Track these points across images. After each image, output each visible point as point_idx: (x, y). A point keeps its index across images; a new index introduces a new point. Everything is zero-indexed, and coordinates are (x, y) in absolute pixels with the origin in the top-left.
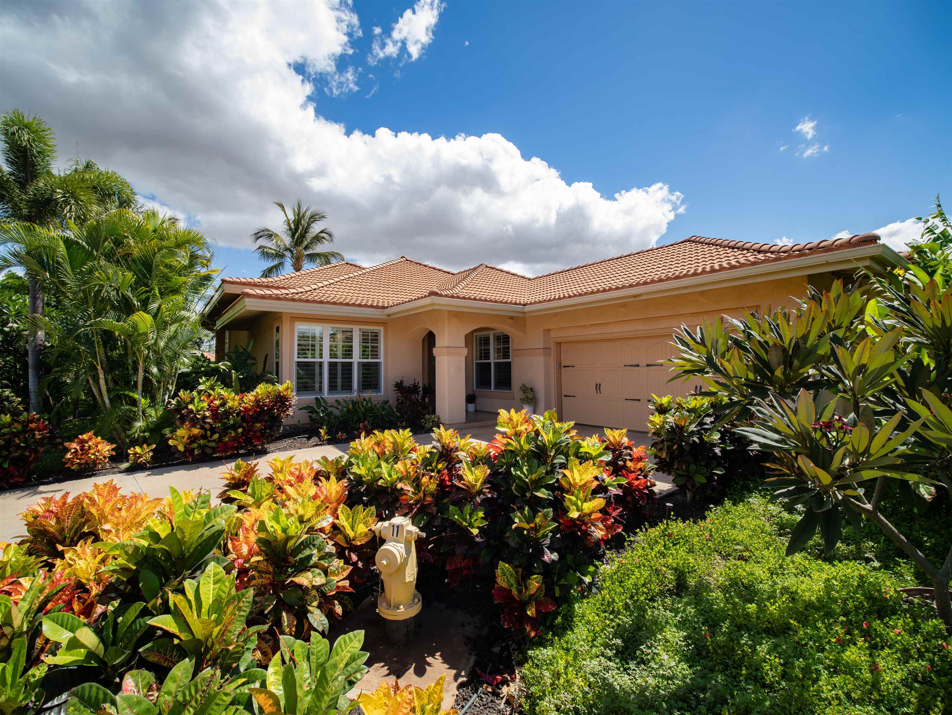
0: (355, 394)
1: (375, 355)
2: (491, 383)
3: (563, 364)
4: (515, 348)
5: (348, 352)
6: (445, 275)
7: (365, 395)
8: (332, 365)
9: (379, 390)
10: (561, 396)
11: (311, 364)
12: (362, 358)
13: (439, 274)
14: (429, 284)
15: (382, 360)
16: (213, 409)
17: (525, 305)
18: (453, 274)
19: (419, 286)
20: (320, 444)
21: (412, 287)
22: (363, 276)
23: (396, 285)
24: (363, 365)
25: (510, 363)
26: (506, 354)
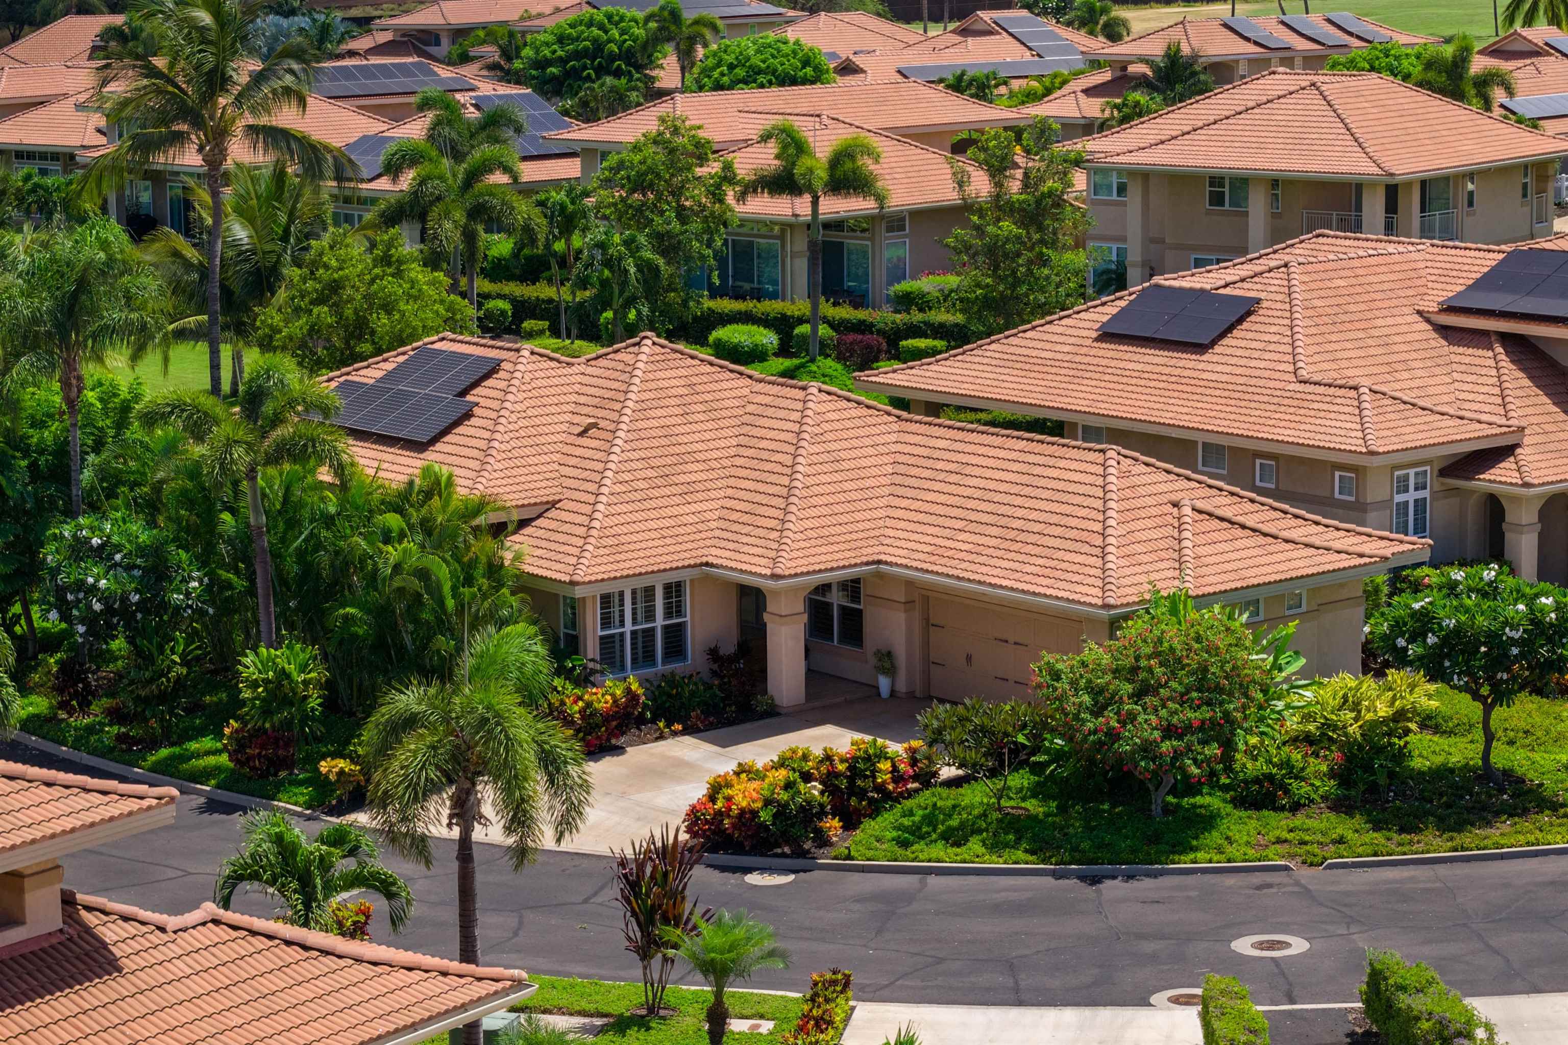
0: (660, 665)
1: (679, 613)
2: (833, 630)
3: (931, 621)
4: (867, 590)
5: (650, 615)
6: (734, 384)
7: (670, 667)
8: (634, 633)
9: (685, 658)
10: (928, 663)
11: (612, 636)
12: (665, 619)
13: (725, 385)
14: (722, 443)
15: (688, 618)
16: (582, 711)
17: (879, 562)
18: (750, 377)
19: (708, 455)
20: (661, 737)
21: (701, 466)
22: (624, 456)
23: (678, 469)
24: (666, 628)
25: (861, 611)
26: (855, 596)
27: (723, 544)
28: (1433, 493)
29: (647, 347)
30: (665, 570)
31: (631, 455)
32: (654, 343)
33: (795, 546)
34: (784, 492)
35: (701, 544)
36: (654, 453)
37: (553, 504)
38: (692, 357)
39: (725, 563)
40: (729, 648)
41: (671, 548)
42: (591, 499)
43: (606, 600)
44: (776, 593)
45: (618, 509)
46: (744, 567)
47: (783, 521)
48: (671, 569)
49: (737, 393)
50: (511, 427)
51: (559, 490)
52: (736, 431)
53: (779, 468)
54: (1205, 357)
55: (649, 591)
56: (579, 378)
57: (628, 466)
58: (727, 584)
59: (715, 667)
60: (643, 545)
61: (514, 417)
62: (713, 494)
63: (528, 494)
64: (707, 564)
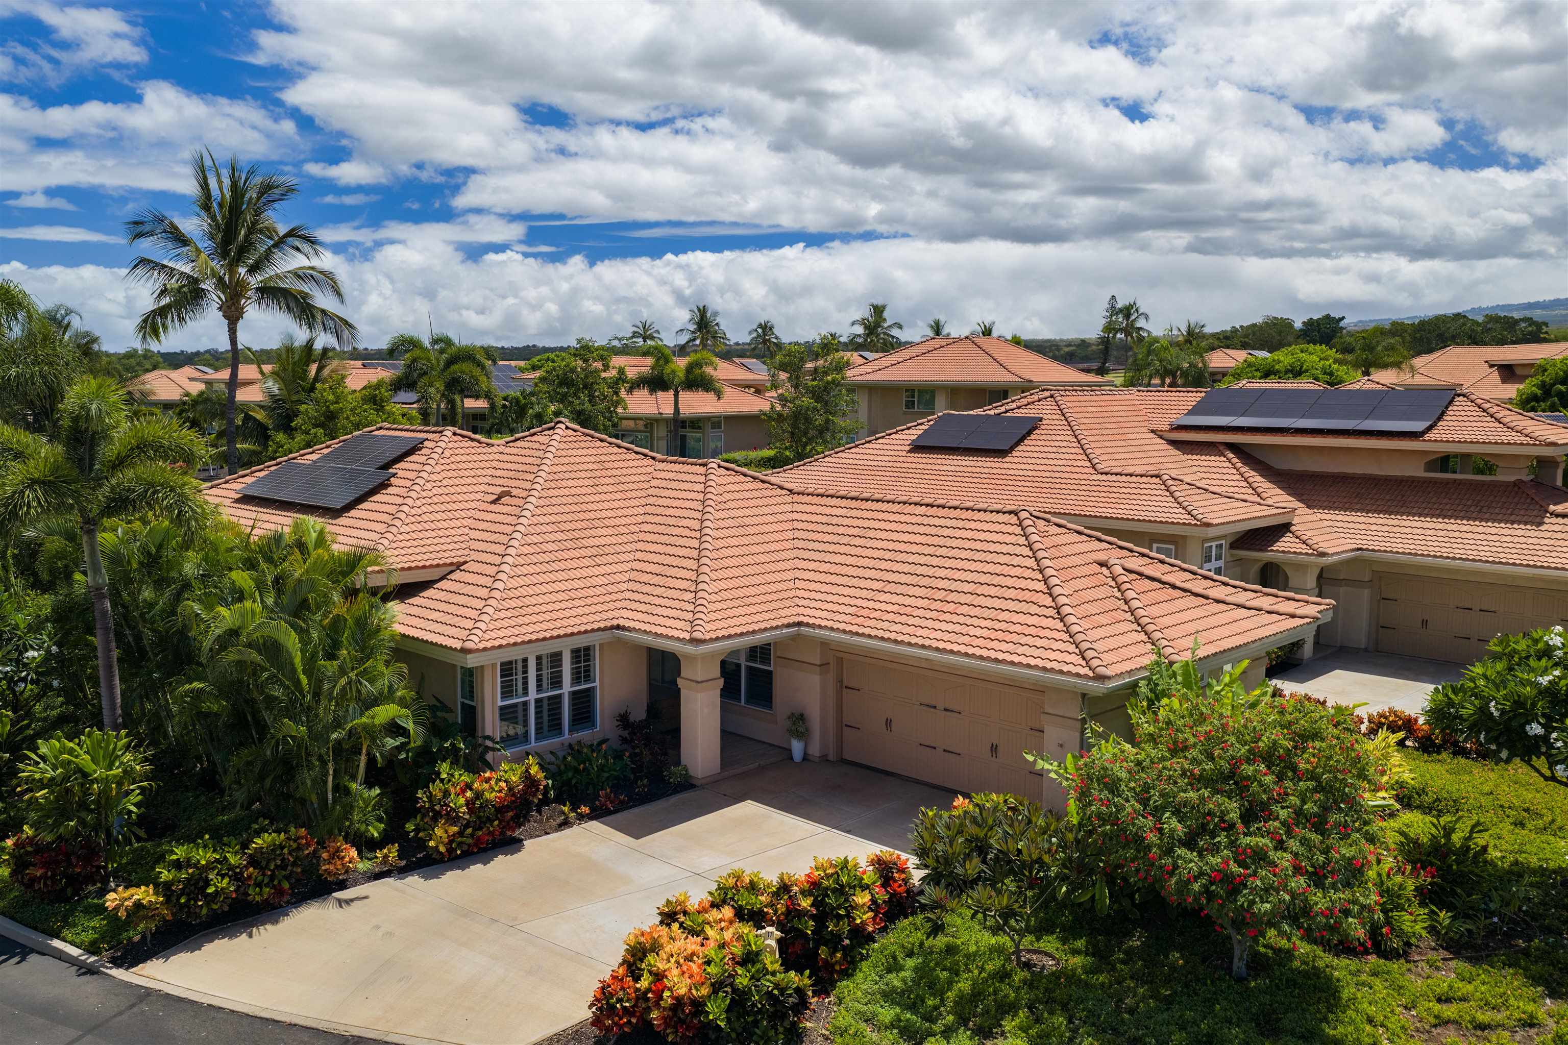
0: (567, 735)
1: (588, 677)
2: (740, 691)
3: (845, 684)
4: (779, 654)
5: (557, 682)
6: (640, 463)
7: (577, 736)
8: (538, 701)
9: (593, 725)
10: (842, 725)
11: (515, 706)
12: (572, 685)
13: (631, 464)
14: (630, 512)
15: (597, 683)
16: (469, 803)
17: (800, 624)
18: (653, 458)
19: (618, 521)
20: (565, 824)
21: (610, 531)
22: (535, 520)
23: (588, 533)
24: (574, 694)
25: (770, 672)
26: (766, 659)
27: (635, 606)
28: (1226, 562)
29: (560, 430)
30: (572, 634)
31: (541, 519)
32: (567, 428)
33: (711, 607)
34: (695, 554)
35: (611, 606)
36: (564, 518)
37: (458, 566)
38: (602, 440)
39: (637, 625)
40: (639, 714)
41: (580, 611)
42: (497, 560)
43: (507, 669)
44: (692, 658)
45: (525, 570)
46: (659, 630)
47: (697, 583)
48: (579, 633)
49: (643, 470)
50: (424, 494)
51: (466, 552)
52: (643, 501)
53: (687, 532)
54: (1007, 459)
55: (556, 658)
56: (497, 456)
57: (538, 529)
58: (637, 647)
59: (625, 733)
60: (550, 607)
61: (429, 486)
62: (622, 557)
63: (433, 556)
64: (618, 627)
